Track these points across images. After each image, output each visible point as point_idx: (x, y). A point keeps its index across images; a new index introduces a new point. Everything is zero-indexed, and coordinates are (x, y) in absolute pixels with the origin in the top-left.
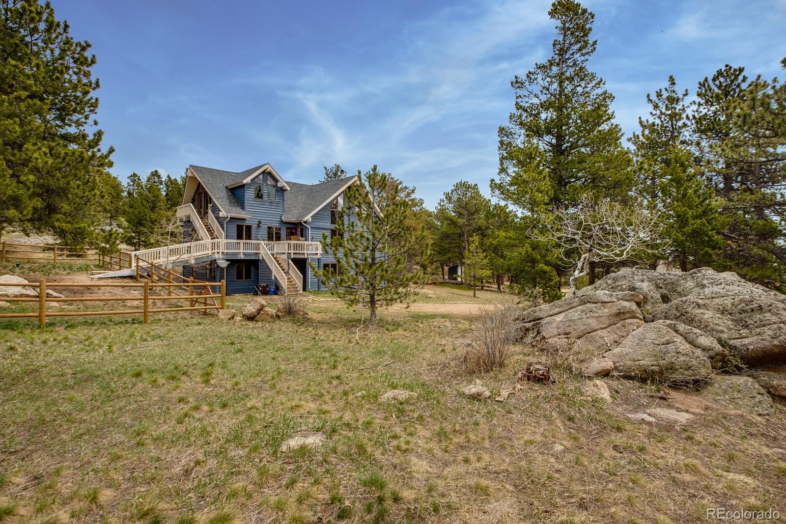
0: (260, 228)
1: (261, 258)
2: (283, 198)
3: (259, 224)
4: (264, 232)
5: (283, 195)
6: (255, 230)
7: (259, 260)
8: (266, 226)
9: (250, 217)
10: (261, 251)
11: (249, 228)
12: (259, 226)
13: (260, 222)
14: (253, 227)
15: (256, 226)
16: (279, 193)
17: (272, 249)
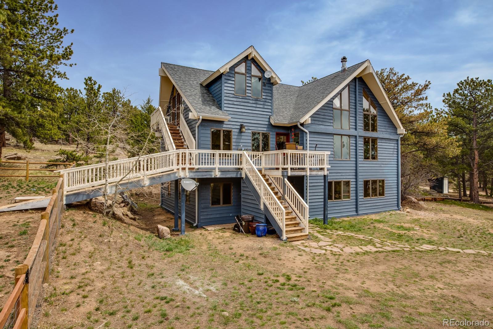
0: (243, 134)
1: (244, 176)
2: (272, 93)
3: (241, 129)
4: (247, 138)
5: (272, 90)
6: (236, 137)
7: (241, 178)
8: (250, 131)
9: (229, 117)
10: (244, 166)
11: (228, 135)
12: (241, 131)
13: (242, 127)
14: (233, 133)
15: (238, 131)
16: (267, 88)
17: (258, 162)
